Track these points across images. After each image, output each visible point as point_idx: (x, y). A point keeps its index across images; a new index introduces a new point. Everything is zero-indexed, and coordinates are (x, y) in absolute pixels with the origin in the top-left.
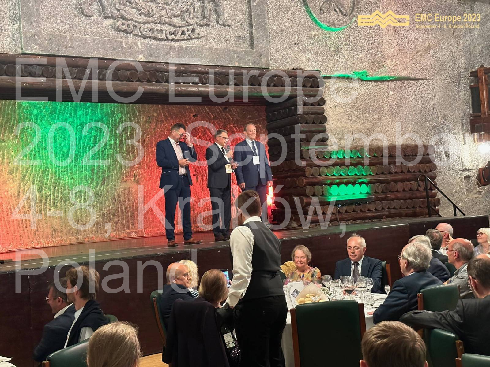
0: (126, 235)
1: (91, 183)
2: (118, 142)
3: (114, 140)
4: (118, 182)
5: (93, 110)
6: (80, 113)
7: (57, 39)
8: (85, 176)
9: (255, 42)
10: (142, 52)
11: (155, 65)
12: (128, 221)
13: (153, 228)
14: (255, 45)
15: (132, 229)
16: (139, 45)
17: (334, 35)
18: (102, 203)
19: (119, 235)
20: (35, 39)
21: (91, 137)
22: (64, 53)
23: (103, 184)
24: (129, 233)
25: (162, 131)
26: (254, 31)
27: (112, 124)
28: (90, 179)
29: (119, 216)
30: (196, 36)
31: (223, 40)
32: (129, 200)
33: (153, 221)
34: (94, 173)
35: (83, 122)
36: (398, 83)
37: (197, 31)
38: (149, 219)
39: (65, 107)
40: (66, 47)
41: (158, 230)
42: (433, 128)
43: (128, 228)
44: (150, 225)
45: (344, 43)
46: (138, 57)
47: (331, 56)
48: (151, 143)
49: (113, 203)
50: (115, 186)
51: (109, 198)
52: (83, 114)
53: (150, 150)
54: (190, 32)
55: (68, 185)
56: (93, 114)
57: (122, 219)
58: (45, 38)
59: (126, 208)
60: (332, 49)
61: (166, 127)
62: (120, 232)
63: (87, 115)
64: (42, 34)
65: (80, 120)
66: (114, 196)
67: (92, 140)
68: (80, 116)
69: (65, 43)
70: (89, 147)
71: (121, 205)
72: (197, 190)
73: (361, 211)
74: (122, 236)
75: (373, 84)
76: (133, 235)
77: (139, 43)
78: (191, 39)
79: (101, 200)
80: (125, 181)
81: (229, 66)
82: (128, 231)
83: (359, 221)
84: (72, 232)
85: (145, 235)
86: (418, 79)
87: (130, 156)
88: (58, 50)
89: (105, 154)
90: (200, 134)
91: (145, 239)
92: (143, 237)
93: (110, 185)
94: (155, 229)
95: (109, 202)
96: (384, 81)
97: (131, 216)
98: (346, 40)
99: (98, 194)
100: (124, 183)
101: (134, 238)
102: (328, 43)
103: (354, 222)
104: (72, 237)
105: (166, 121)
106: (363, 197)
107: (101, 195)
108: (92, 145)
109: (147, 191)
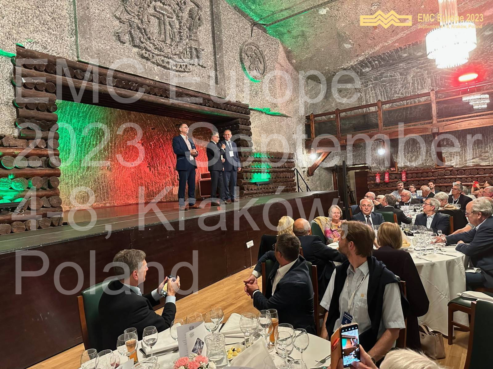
0: (103, 205)
1: (79, 169)
2: (98, 143)
3: (96, 142)
4: (97, 170)
5: (83, 120)
6: (74, 121)
7: (103, 55)
8: (75, 165)
9: (219, 81)
10: (157, 75)
11: (165, 85)
12: (104, 196)
13: (121, 200)
14: (218, 83)
15: (107, 200)
16: (156, 70)
17: (255, 85)
18: (86, 183)
19: (98, 205)
20: (88, 52)
21: (80, 138)
22: (108, 66)
23: (87, 171)
24: (105, 204)
25: (127, 137)
26: (218, 74)
27: (95, 130)
28: (78, 167)
29: (98, 192)
30: (188, 70)
31: (201, 76)
32: (105, 182)
33: (121, 196)
34: (81, 163)
35: (76, 128)
36: (279, 118)
37: (188, 67)
38: (118, 194)
39: (64, 116)
40: (110, 62)
41: (124, 201)
42: (293, 144)
43: (104, 200)
44: (119, 198)
45: (260, 90)
46: (155, 78)
47: (254, 97)
48: (120, 145)
49: (95, 184)
50: (95, 172)
51: (92, 180)
52: (76, 122)
53: (119, 149)
54: (185, 67)
55: (63, 170)
56: (83, 122)
57: (101, 194)
58: (95, 52)
59: (103, 187)
60: (254, 93)
61: (131, 135)
62: (99, 203)
63: (78, 122)
64: (93, 49)
65: (73, 125)
66: (95, 178)
67: (81, 140)
68: (74, 123)
69: (109, 59)
70: (78, 145)
71: (100, 185)
72: (150, 176)
73: (267, 188)
74: (100, 206)
75: (270, 116)
76: (108, 205)
77: (156, 68)
78: (185, 72)
79: (86, 181)
80: (102, 169)
81: (205, 94)
82: (104, 202)
83: (267, 194)
84: (66, 203)
85: (115, 205)
86: (288, 117)
87: (106, 152)
88: (104, 63)
89: (89, 151)
90: (155, 141)
91: (115, 208)
92: (114, 206)
93: (92, 171)
94: (122, 201)
95: (92, 182)
96: (274, 116)
97: (106, 193)
98: (260, 89)
99: (84, 177)
100: (101, 171)
101: (108, 207)
102: (252, 88)
103: (264, 194)
104: (66, 207)
105: (131, 131)
106: (267, 180)
107: (86, 178)
108: (80, 144)
109: (117, 176)
